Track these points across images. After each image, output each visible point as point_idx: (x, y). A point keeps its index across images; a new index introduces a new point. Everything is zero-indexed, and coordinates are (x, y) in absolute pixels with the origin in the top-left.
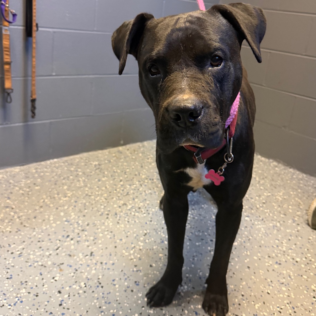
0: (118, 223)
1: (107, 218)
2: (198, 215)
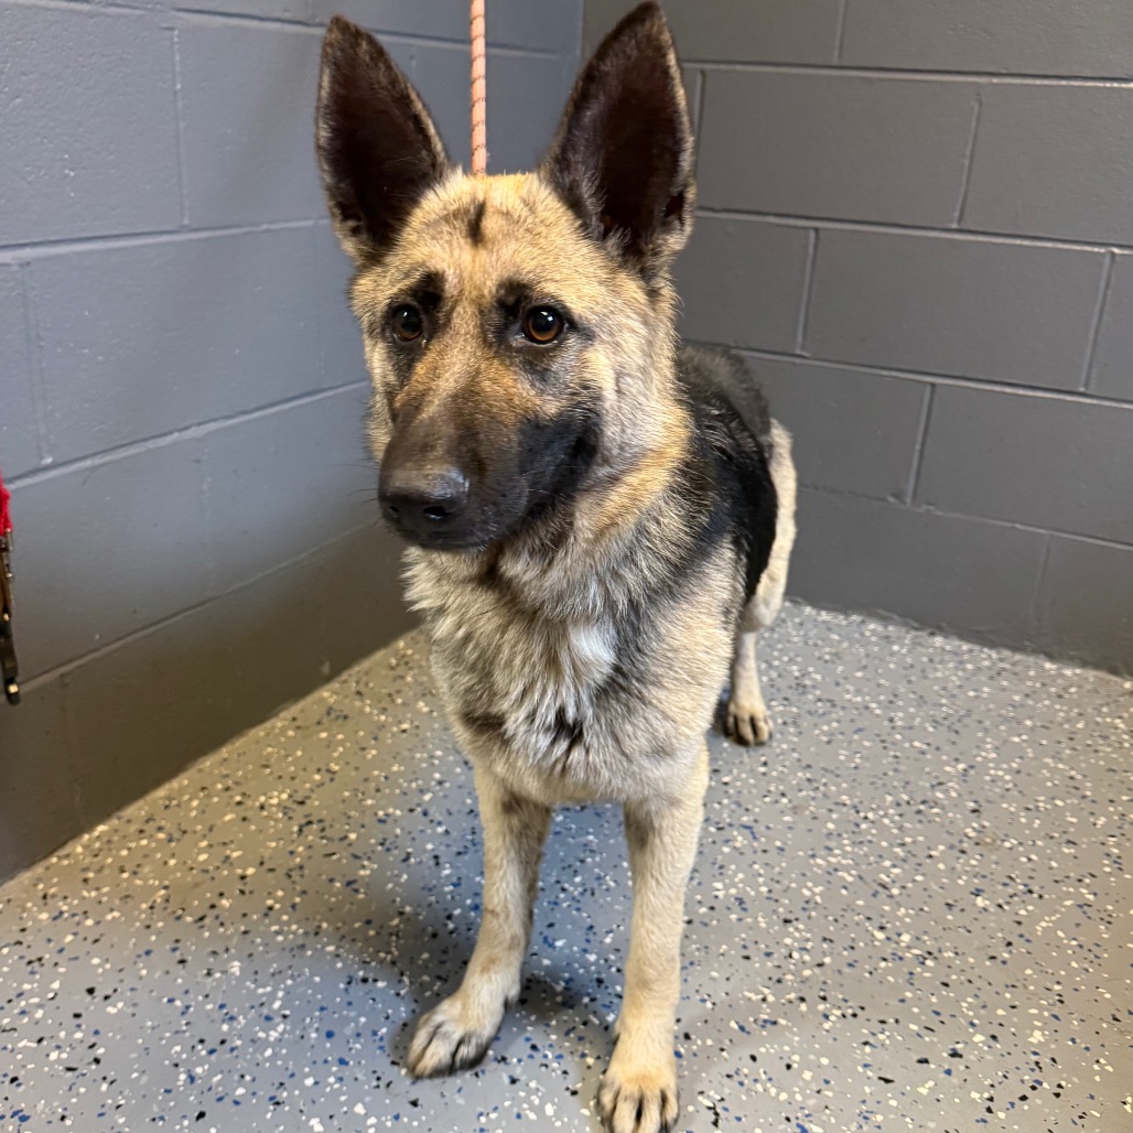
0: (574, 1093)
1: (513, 1081)
2: (825, 946)
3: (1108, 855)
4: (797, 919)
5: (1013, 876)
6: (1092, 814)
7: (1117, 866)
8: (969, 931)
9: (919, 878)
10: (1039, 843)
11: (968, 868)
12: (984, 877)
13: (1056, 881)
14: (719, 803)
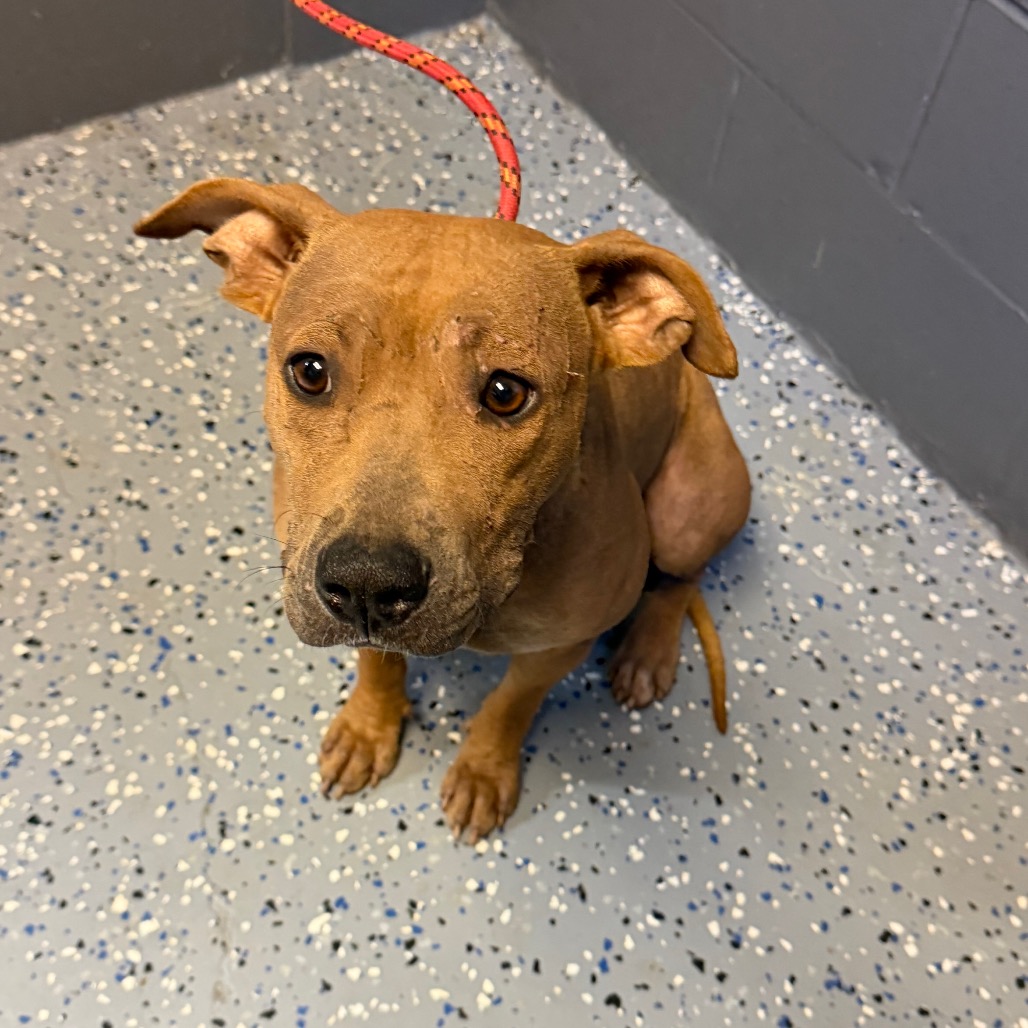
3: (608, 945)
4: (49, 824)
5: (420, 905)
6: (682, 859)
7: (597, 970)
8: (242, 963)
9: (287, 840)
10: (532, 868)
11: (372, 858)
12: (378, 884)
13: (470, 948)
14: (177, 588)
